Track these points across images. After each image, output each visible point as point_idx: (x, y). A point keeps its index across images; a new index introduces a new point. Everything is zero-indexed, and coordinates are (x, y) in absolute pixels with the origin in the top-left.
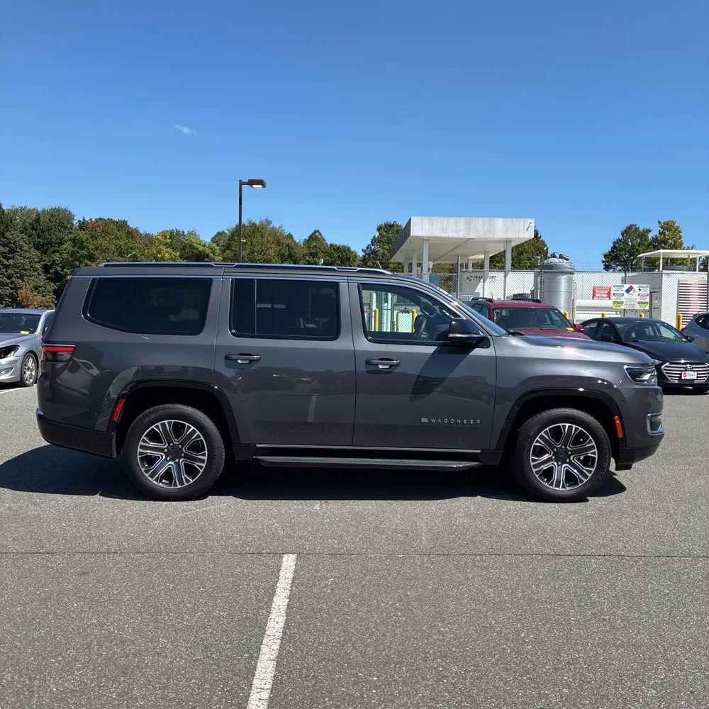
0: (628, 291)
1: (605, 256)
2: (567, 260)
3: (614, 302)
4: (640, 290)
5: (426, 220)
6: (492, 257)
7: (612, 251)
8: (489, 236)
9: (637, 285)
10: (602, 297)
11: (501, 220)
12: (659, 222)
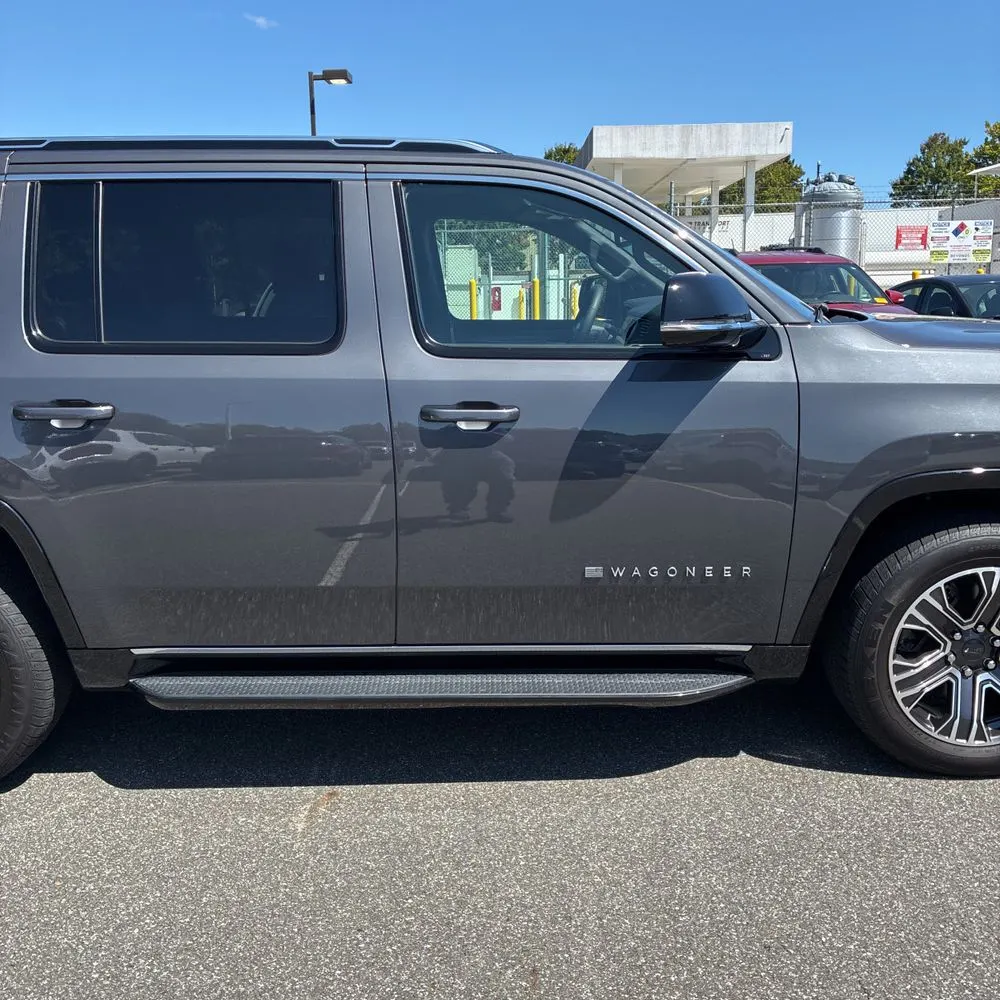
0: (956, 232)
1: (895, 186)
2: (852, 184)
3: (932, 253)
4: (977, 229)
5: (617, 130)
6: (722, 193)
7: (906, 178)
8: (719, 154)
9: (973, 222)
10: (913, 244)
11: (739, 126)
12: (987, 125)
